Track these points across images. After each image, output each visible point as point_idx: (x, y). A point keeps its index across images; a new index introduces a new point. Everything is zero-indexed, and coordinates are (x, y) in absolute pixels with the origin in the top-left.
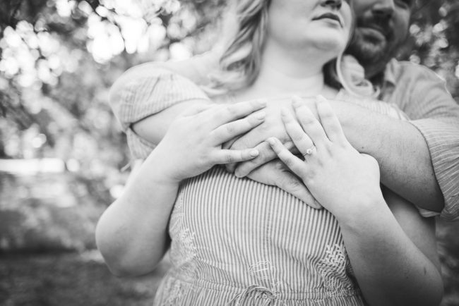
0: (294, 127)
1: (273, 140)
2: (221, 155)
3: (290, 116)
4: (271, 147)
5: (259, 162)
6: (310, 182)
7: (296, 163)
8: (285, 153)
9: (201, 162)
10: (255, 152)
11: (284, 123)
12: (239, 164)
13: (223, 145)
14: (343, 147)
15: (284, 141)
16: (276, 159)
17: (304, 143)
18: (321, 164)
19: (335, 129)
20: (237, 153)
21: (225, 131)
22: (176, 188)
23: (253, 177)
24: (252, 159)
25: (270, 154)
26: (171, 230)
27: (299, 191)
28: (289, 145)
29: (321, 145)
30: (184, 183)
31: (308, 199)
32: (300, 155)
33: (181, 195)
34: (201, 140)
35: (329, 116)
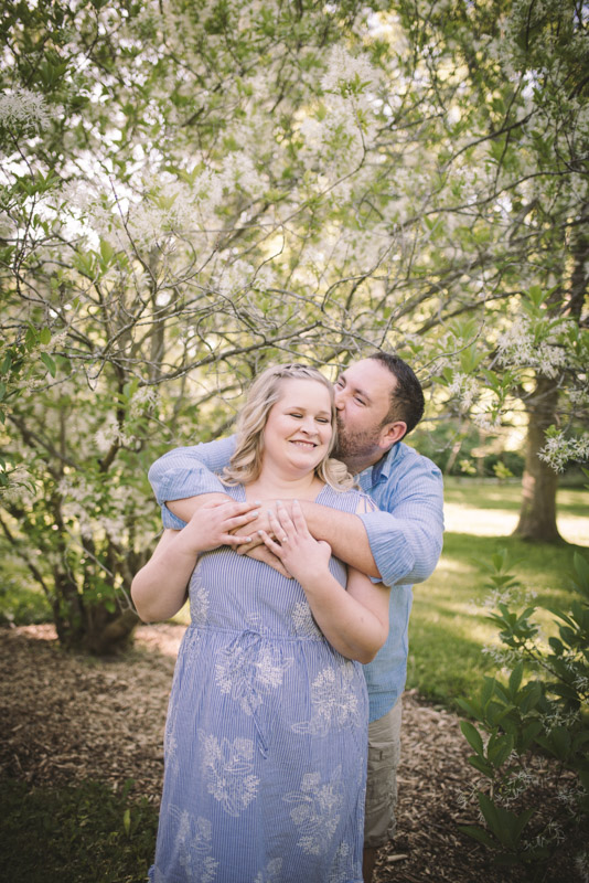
0: (276, 524)
1: (261, 532)
2: (227, 538)
3: (273, 517)
4: (260, 536)
5: (252, 545)
6: (284, 560)
7: (275, 547)
8: (269, 541)
9: (214, 542)
10: (249, 539)
11: (270, 521)
12: (239, 546)
13: (229, 532)
14: (305, 538)
15: (268, 532)
16: (263, 544)
17: (281, 535)
18: (290, 549)
19: (301, 526)
20: (237, 539)
21: (230, 523)
22: (195, 558)
23: (250, 554)
24: (248, 543)
25: (259, 541)
26: (191, 589)
27: (278, 566)
28: (271, 535)
29: (292, 537)
30: (201, 554)
31: (283, 571)
32: (279, 543)
33: (199, 565)
34: (214, 528)
35: (298, 517)
